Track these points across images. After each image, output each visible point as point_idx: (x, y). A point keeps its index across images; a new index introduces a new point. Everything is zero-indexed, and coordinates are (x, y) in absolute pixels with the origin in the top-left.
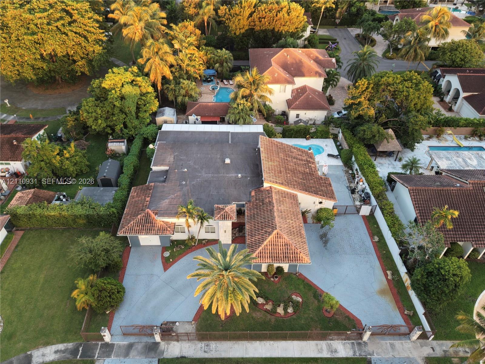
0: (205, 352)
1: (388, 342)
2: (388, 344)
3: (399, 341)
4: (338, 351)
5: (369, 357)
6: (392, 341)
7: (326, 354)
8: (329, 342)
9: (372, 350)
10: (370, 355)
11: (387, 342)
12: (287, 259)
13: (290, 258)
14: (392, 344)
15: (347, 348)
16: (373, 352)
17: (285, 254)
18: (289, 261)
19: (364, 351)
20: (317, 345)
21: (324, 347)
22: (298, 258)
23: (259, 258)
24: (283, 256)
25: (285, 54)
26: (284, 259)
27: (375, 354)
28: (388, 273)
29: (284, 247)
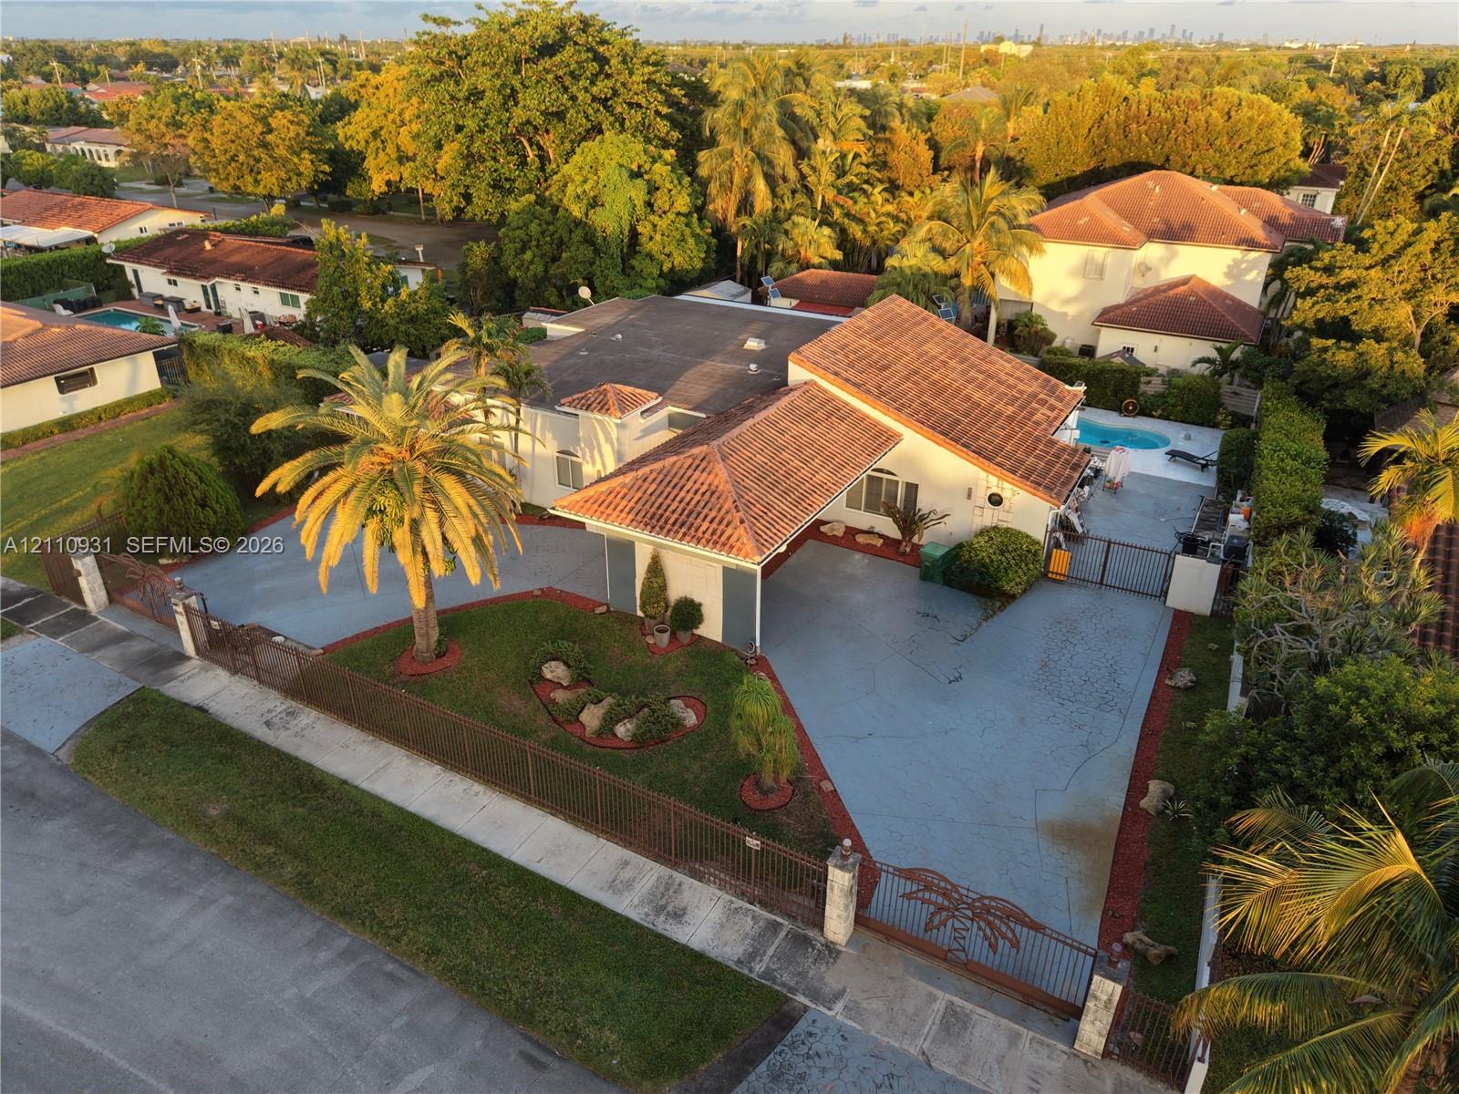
0: (268, 724)
1: (948, 997)
2: (939, 1006)
3: (1004, 1022)
5: (801, 999)
6: (969, 1006)
7: (628, 905)
8: (679, 878)
9: (837, 987)
10: (815, 995)
11: (940, 994)
12: (684, 530)
13: (696, 531)
14: (955, 1014)
15: (737, 927)
16: (837, 996)
17: (688, 516)
18: (687, 538)
19: (799, 974)
20: (626, 863)
21: (645, 880)
22: (723, 539)
23: (596, 506)
24: (677, 520)
25: (1151, 184)
26: (676, 528)
27: (839, 1006)
28: (1155, 787)
29: (698, 497)
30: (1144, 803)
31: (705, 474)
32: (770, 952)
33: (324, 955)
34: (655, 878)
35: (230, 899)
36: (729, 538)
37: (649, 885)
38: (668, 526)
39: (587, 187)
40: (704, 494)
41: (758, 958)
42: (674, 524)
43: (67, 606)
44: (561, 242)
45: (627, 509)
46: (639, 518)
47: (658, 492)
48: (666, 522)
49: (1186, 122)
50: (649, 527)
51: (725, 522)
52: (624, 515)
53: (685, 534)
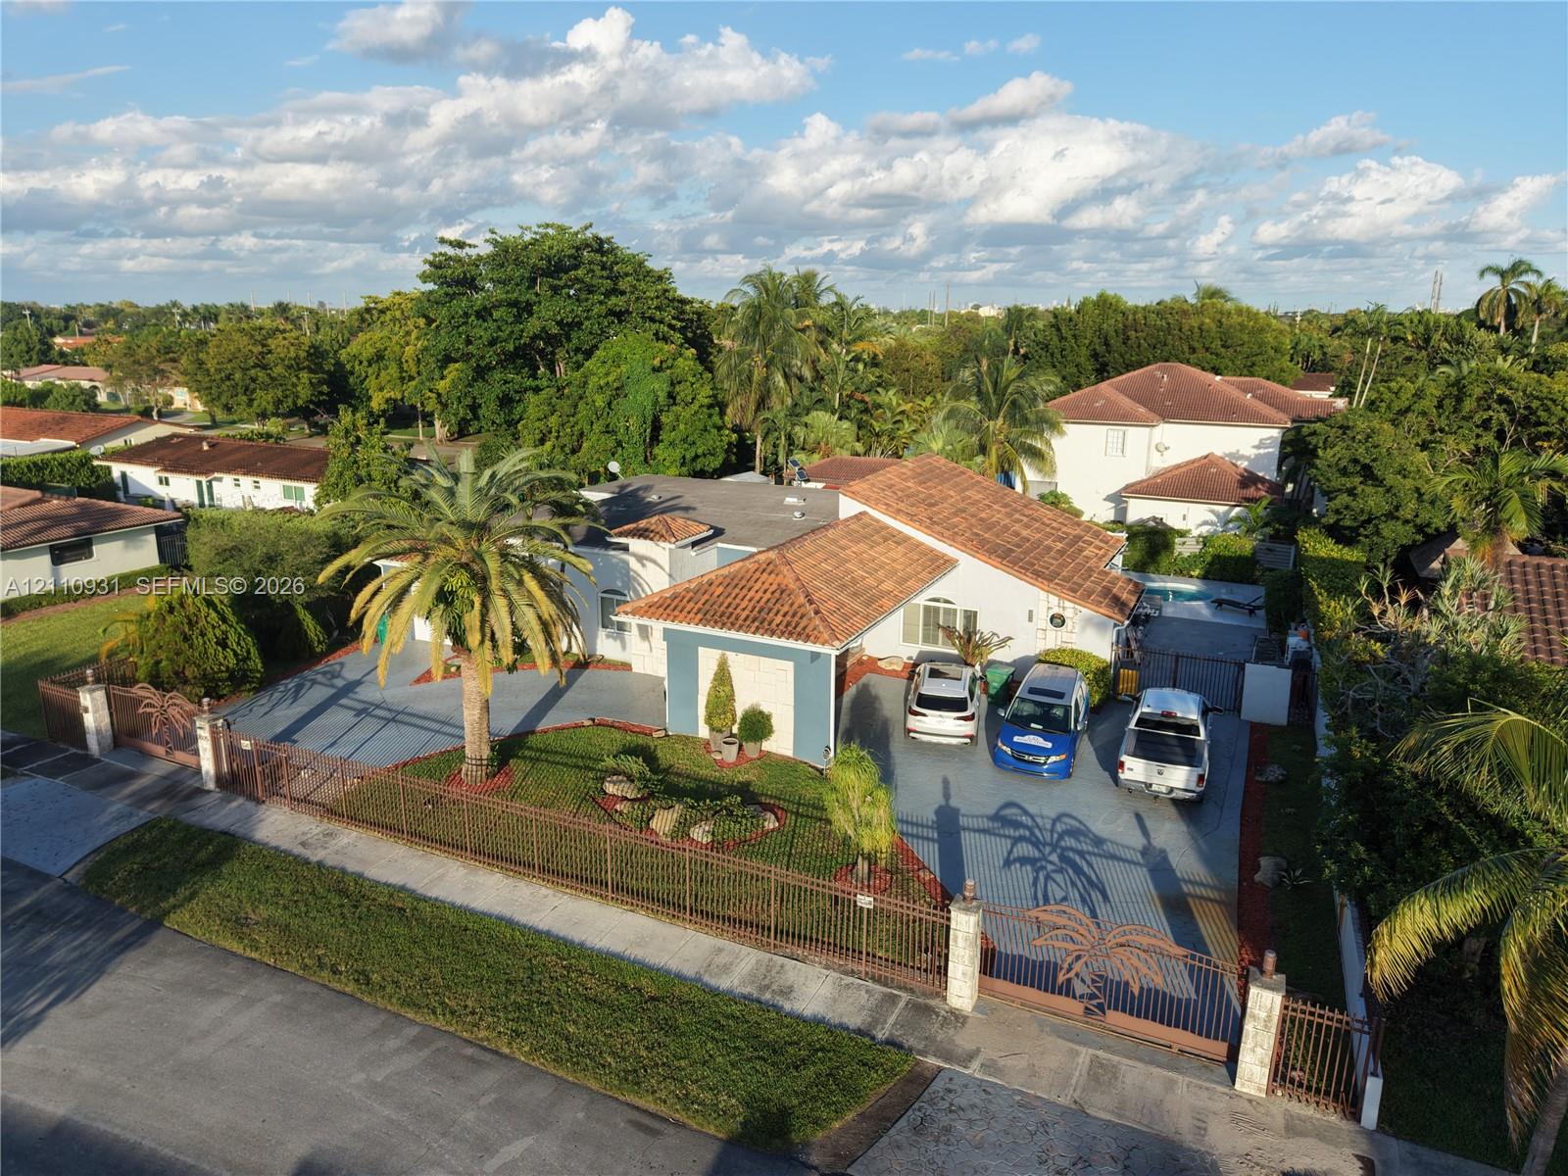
0: (303, 844)
1: (1091, 1051)
2: (1083, 1060)
3: (1156, 1070)
4: (794, 995)
5: (932, 1061)
6: (1116, 1058)
8: (780, 960)
9: (970, 1047)
10: (947, 1057)
11: (1083, 1050)
12: (756, 624)
13: (770, 624)
14: (1102, 1065)
15: (851, 1000)
16: (971, 1056)
17: (759, 612)
18: (761, 631)
19: (927, 1038)
20: (720, 950)
21: (743, 964)
22: (798, 629)
23: (661, 609)
24: (748, 616)
25: (1158, 374)
26: (748, 622)
27: (975, 1064)
28: (1265, 862)
29: (768, 595)
30: (1258, 877)
31: (773, 575)
32: (891, 1020)
33: (392, 1043)
34: (753, 961)
35: (278, 998)
36: (804, 629)
37: (749, 967)
38: (740, 622)
39: (610, 379)
40: (773, 593)
41: (880, 1027)
42: (745, 620)
43: (67, 750)
44: (582, 434)
45: (695, 610)
46: (708, 616)
47: (726, 594)
48: (737, 619)
49: (1180, 330)
50: (720, 624)
51: (799, 615)
52: (692, 615)
53: (757, 628)
